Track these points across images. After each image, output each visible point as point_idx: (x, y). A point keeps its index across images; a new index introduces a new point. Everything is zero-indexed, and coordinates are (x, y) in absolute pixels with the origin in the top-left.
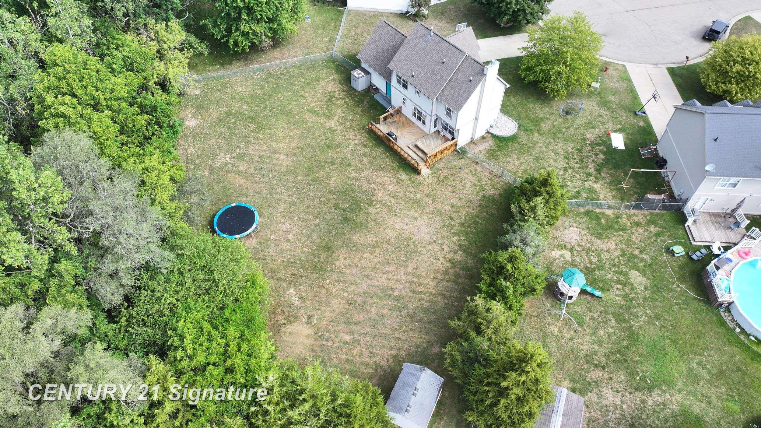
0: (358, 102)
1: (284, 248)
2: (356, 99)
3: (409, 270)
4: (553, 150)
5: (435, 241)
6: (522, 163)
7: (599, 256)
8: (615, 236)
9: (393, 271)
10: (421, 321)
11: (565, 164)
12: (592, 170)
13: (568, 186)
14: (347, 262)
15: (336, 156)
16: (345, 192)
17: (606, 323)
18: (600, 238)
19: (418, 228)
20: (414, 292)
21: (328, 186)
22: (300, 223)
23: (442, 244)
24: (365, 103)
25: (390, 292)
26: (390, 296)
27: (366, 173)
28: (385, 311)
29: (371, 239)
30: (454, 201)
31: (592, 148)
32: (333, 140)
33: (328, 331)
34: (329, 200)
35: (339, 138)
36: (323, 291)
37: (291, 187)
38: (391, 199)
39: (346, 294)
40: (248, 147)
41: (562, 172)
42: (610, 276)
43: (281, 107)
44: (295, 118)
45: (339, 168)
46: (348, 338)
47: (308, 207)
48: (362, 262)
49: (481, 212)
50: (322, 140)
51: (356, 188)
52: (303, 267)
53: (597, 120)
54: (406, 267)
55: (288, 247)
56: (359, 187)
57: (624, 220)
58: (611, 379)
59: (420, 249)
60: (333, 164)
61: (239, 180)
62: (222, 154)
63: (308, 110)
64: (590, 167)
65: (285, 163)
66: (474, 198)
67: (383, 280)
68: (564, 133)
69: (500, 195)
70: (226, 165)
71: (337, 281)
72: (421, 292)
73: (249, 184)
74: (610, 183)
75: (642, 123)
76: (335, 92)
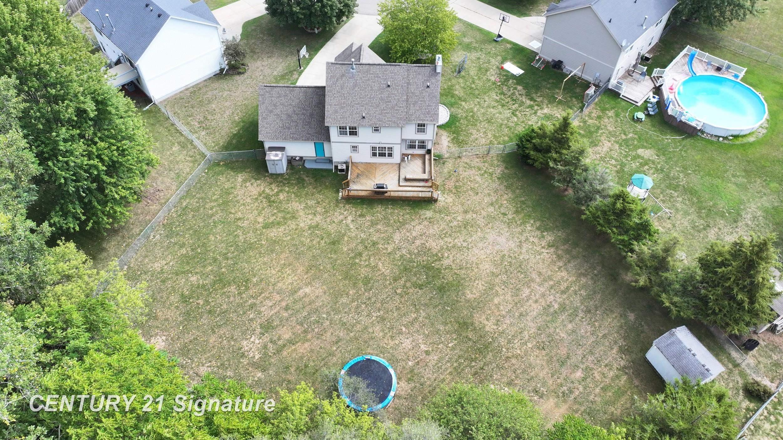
0: (299, 183)
1: (434, 363)
2: (294, 182)
3: (538, 280)
4: (488, 107)
5: (520, 242)
6: (485, 132)
7: (612, 158)
8: (600, 136)
9: (531, 292)
10: (596, 308)
11: (509, 111)
12: (528, 102)
14: (493, 320)
15: (353, 245)
16: (406, 269)
17: (673, 197)
18: (596, 145)
19: (495, 243)
20: (563, 292)
21: (386, 276)
22: (412, 329)
23: (527, 239)
24: (307, 179)
25: (552, 310)
26: (556, 312)
27: (397, 237)
28: (570, 326)
29: (480, 285)
30: (487, 200)
31: (506, 86)
32: (329, 235)
33: (562, 385)
34: (404, 286)
35: (332, 228)
36: (514, 361)
37: (357, 307)
38: (446, 239)
39: (530, 345)
40: (260, 313)
41: (515, 119)
42: (633, 165)
43: (232, 246)
44: (262, 245)
45: (370, 253)
46: (579, 374)
47: (398, 309)
48: (502, 308)
49: (514, 192)
50: (319, 242)
51: (409, 256)
52: (472, 360)
53: (481, 63)
54: (532, 280)
55: (436, 358)
56: (410, 254)
57: (590, 122)
58: (720, 229)
59: (521, 258)
60: (360, 254)
61: (302, 348)
62: (245, 343)
63: (264, 227)
64: (524, 100)
65: (319, 292)
66: (496, 185)
67: (535, 306)
68: (477, 89)
69: (506, 168)
70: (265, 347)
71: (509, 342)
72: (568, 288)
73: (316, 342)
74: (550, 102)
75: (509, 46)
76: (264, 191)
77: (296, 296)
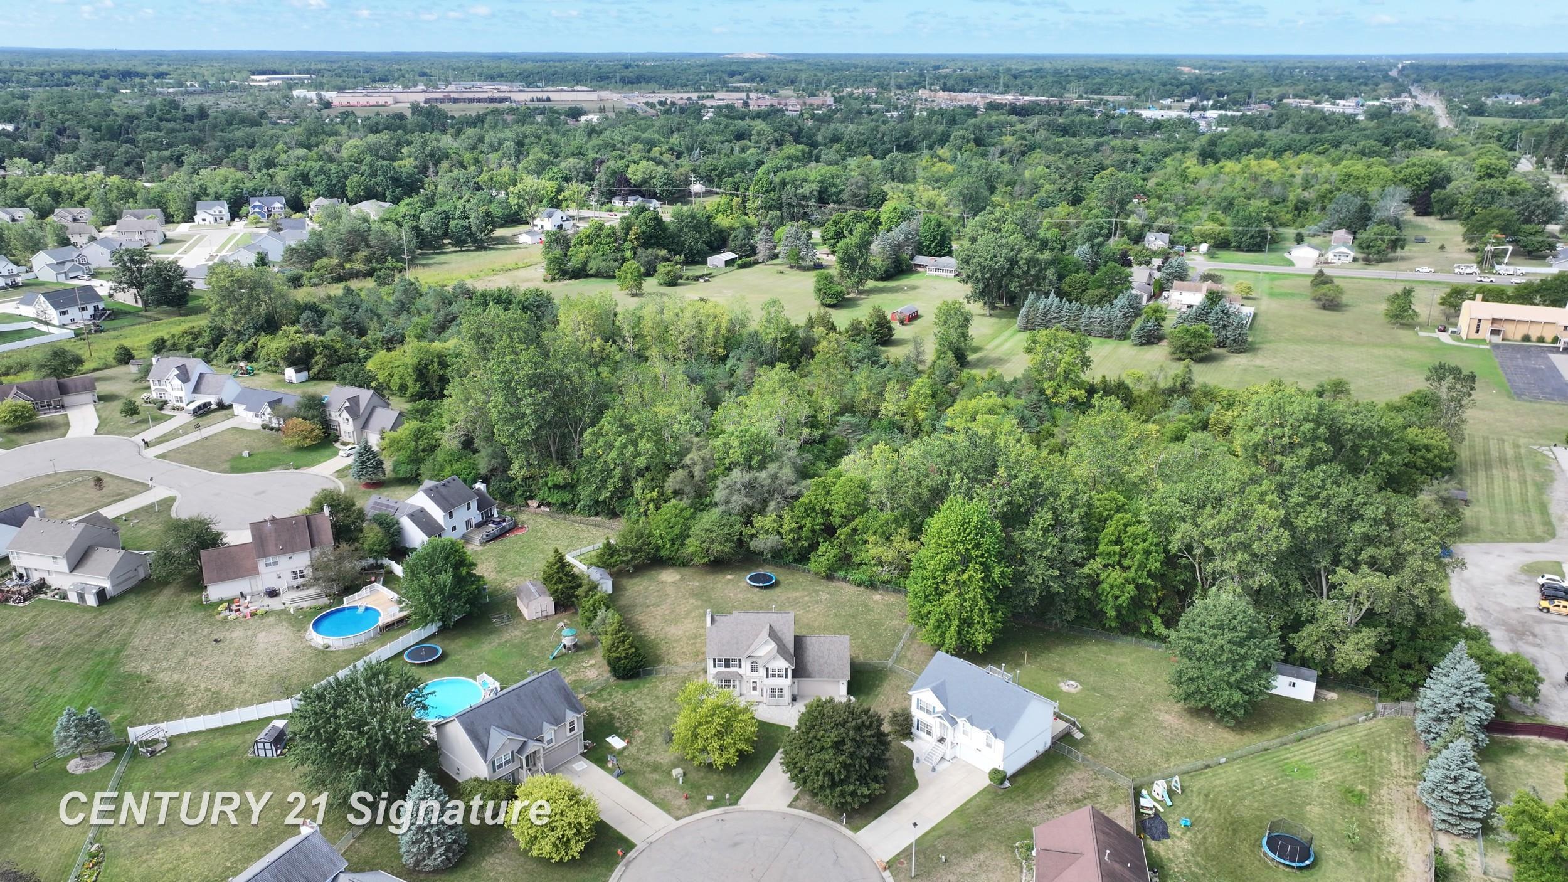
12: (615, 713)
13: (621, 695)
31: (630, 727)
53: (647, 749)
64: (619, 714)
77: (805, 610)
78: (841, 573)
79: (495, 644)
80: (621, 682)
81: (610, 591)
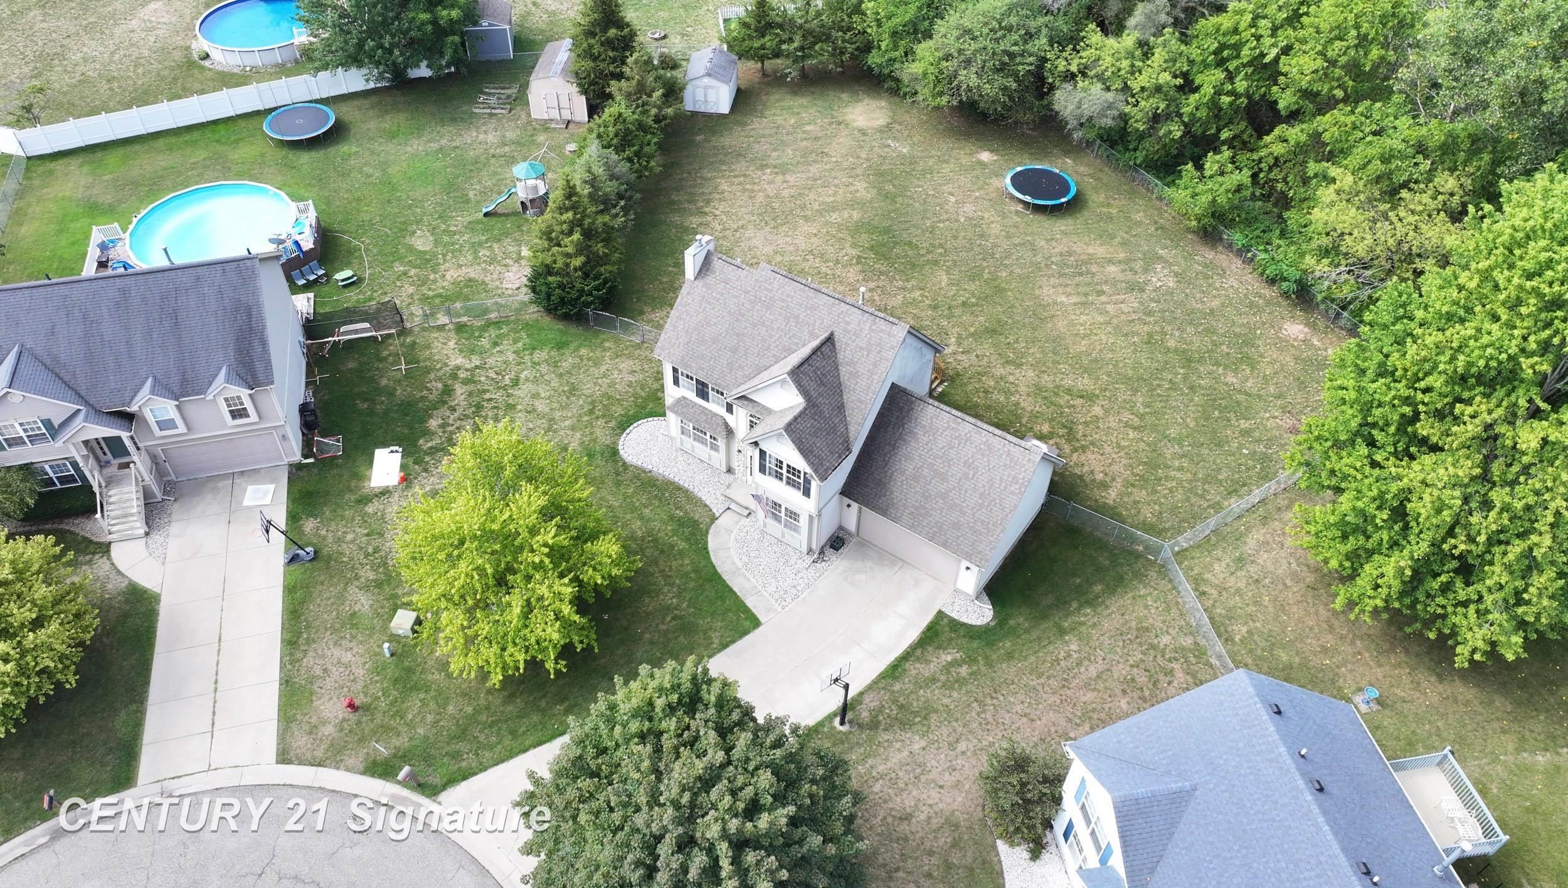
6: (605, 376)
7: (476, 257)
8: (443, 288)
12: (460, 390)
13: (514, 352)
16: (914, 265)
18: (470, 280)
19: (771, 243)
20: (748, 175)
23: (726, 230)
25: (779, 170)
26: (777, 167)
31: (450, 440)
34: (931, 252)
40: (1139, 303)
41: (524, 374)
64: (462, 397)
70: (1144, 270)
74: (427, 371)
76: (1075, 450)
77: (1084, 299)
78: (1237, 237)
79: (435, 146)
80: (547, 321)
81: (725, 108)
